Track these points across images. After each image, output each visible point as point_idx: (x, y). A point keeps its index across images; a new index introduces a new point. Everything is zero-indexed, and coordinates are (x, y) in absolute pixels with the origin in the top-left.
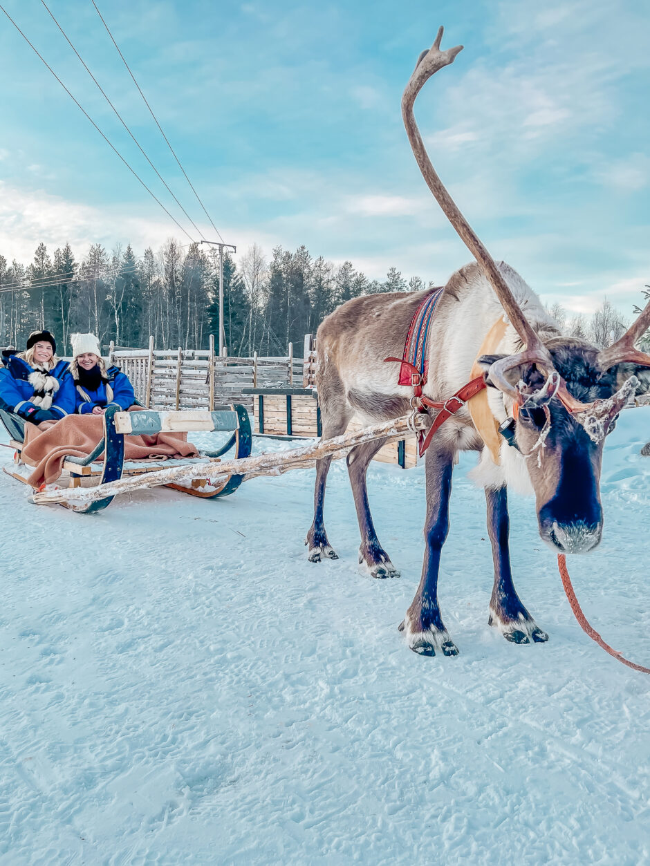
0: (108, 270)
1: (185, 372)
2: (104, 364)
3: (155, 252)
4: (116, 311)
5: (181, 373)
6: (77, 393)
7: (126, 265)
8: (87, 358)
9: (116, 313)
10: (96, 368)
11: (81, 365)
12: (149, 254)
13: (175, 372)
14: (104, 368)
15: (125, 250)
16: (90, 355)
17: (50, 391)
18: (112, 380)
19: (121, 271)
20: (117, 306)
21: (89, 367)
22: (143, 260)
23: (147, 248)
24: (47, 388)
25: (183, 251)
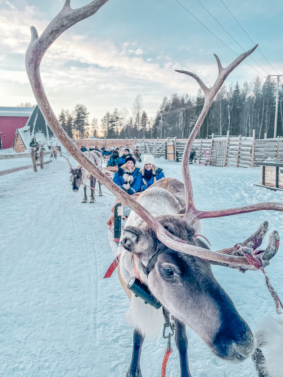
0: (228, 94)
1: (242, 148)
2: (155, 168)
3: (248, 83)
4: (229, 113)
5: (240, 148)
6: (142, 181)
7: (236, 91)
8: (148, 166)
9: (229, 114)
10: (151, 170)
11: (147, 169)
12: (246, 84)
13: (237, 147)
14: (154, 170)
15: (235, 84)
16: (150, 164)
17: (130, 182)
18: (157, 175)
19: (233, 94)
20: (230, 111)
21: (149, 169)
22: (243, 88)
23: (245, 82)
24: (128, 180)
25: (262, 80)
